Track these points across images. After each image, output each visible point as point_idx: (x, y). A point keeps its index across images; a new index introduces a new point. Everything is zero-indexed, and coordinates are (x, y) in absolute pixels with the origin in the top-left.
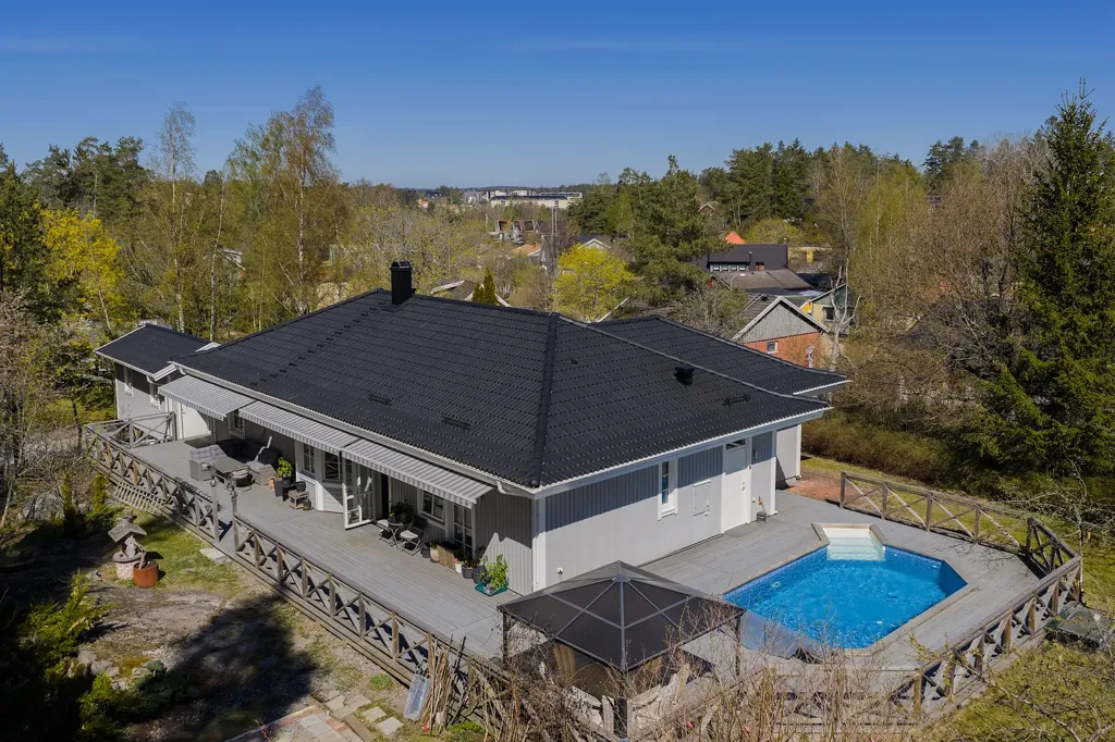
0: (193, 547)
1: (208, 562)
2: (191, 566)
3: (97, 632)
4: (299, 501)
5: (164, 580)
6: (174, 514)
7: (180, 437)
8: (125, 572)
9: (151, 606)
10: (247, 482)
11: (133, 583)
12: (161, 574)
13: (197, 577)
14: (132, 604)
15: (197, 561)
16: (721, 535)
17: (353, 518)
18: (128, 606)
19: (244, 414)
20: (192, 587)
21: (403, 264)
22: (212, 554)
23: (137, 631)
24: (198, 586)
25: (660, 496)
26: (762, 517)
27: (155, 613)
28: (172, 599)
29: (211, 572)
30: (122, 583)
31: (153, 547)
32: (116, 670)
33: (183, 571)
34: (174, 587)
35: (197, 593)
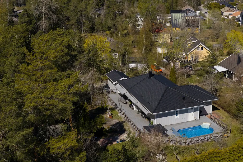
0: (117, 113)
1: (118, 116)
2: (116, 116)
3: (105, 123)
4: (132, 108)
5: (113, 118)
6: (115, 108)
7: (118, 93)
8: (108, 116)
9: (111, 121)
10: (126, 103)
11: (109, 118)
12: (113, 117)
13: (117, 118)
14: (109, 120)
15: (117, 115)
16: (187, 122)
17: (138, 112)
18: (109, 121)
19: (125, 94)
20: (116, 119)
21: (151, 71)
22: (119, 115)
23: (109, 124)
24: (117, 119)
25: (176, 115)
26: (196, 120)
27: (111, 122)
28: (113, 120)
29: (118, 117)
30: (108, 117)
31: (112, 113)
32: (107, 128)
33: (115, 117)
34: (114, 119)
35: (117, 120)
